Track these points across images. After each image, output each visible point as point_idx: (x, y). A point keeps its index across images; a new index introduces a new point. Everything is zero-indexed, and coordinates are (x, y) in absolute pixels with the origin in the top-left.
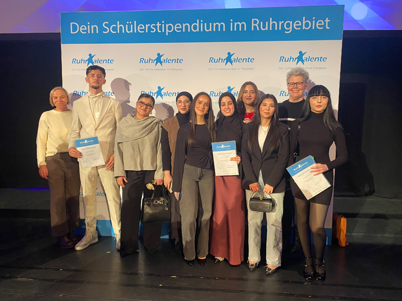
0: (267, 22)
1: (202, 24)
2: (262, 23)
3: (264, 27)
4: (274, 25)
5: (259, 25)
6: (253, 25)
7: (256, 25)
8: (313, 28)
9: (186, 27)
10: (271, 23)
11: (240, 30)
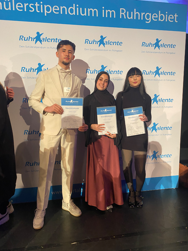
0: (132, 12)
1: (78, 8)
2: (128, 12)
3: (130, 16)
4: (137, 15)
5: (126, 14)
6: (121, 13)
7: (123, 14)
8: (166, 21)
9: (64, 9)
10: (135, 14)
11: (111, 17)
